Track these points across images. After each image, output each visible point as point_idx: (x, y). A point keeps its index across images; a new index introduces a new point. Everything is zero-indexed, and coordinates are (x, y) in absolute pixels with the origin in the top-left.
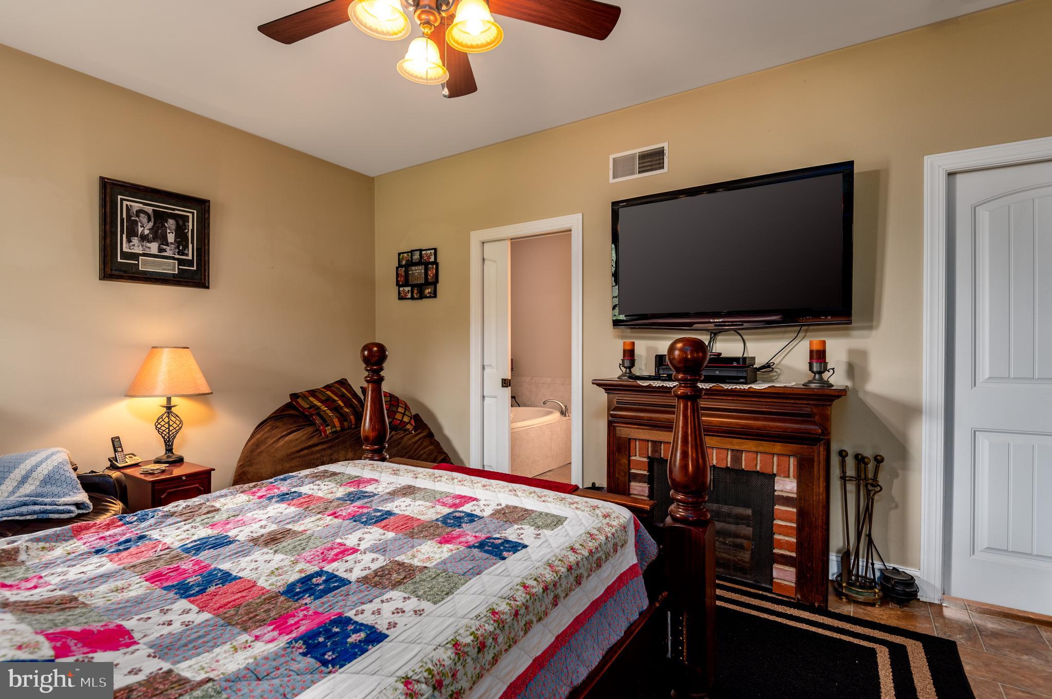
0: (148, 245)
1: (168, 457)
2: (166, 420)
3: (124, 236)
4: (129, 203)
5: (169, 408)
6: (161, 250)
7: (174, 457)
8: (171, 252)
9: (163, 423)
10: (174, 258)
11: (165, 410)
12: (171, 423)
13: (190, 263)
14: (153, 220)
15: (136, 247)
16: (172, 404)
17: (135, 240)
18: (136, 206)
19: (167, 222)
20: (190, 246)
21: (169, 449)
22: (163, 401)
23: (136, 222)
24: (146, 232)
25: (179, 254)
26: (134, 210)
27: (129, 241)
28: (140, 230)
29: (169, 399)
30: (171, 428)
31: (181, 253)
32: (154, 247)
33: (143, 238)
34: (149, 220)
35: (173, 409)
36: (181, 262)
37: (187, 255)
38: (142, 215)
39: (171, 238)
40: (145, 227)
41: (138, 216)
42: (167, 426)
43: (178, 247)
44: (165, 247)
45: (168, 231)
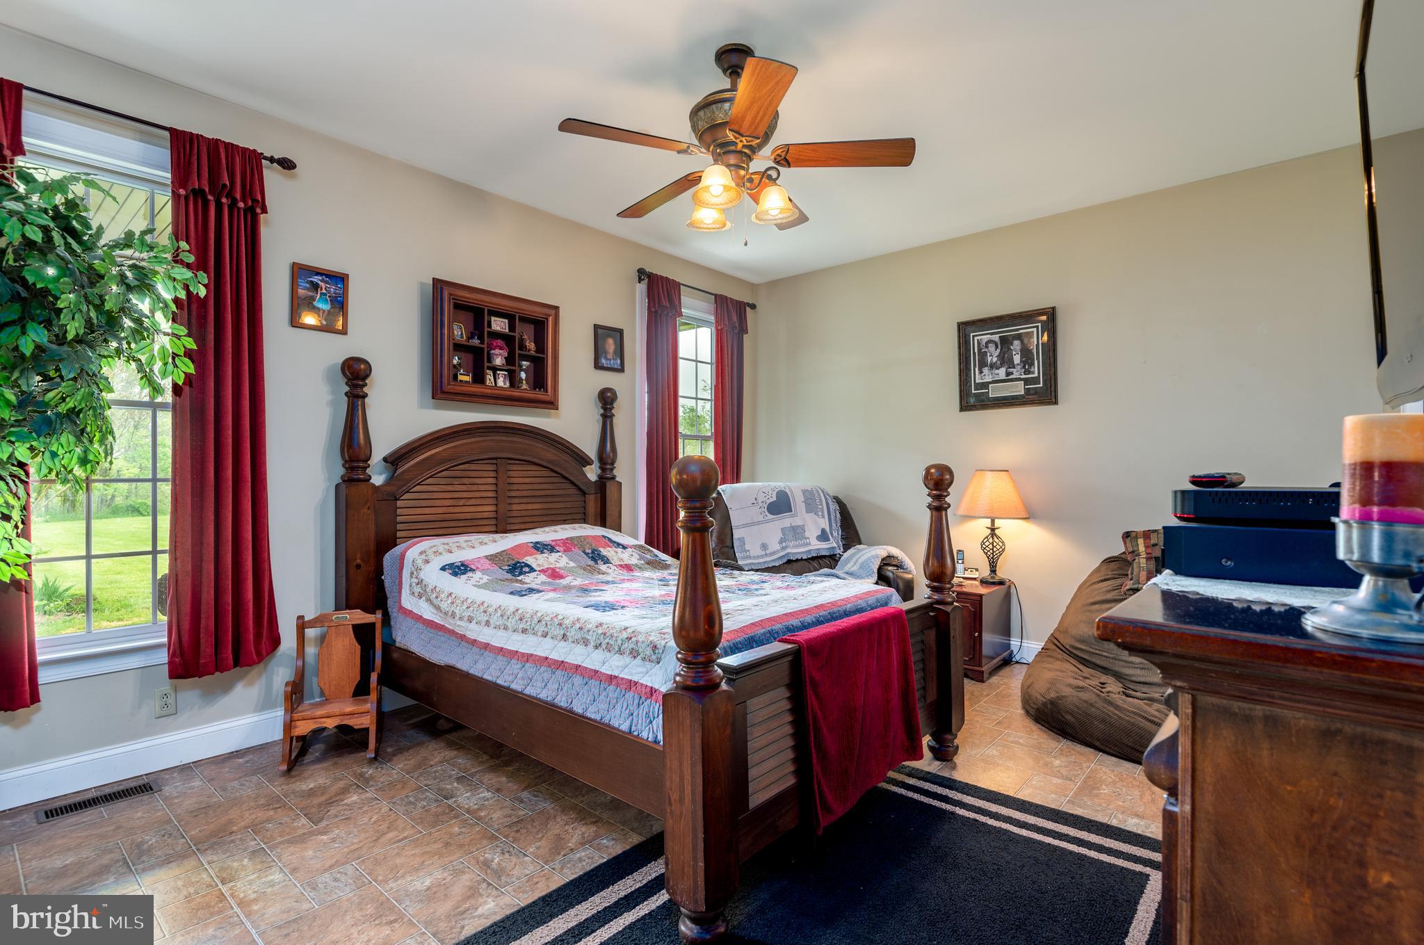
0: (997, 371)
1: (992, 578)
2: (991, 540)
3: (977, 369)
4: (979, 338)
5: (993, 530)
6: (1008, 374)
7: (997, 578)
8: (1017, 374)
9: (987, 544)
10: (1019, 379)
11: (989, 531)
12: (995, 544)
13: (1036, 381)
14: (999, 346)
15: (987, 376)
16: (996, 526)
17: (986, 370)
18: (985, 338)
19: (1012, 344)
20: (1036, 362)
21: (993, 571)
22: (988, 522)
23: (986, 352)
24: (995, 360)
25: (1025, 374)
26: (984, 343)
27: (981, 372)
28: (989, 359)
29: (993, 522)
30: (995, 549)
31: (1027, 372)
32: (1002, 373)
33: (993, 366)
34: (997, 347)
35: (996, 531)
36: (1027, 381)
37: (1033, 373)
38: (990, 345)
39: (1017, 359)
40: (993, 355)
41: (987, 347)
42: (991, 546)
43: (1024, 367)
44: (1011, 370)
45: (1014, 353)
